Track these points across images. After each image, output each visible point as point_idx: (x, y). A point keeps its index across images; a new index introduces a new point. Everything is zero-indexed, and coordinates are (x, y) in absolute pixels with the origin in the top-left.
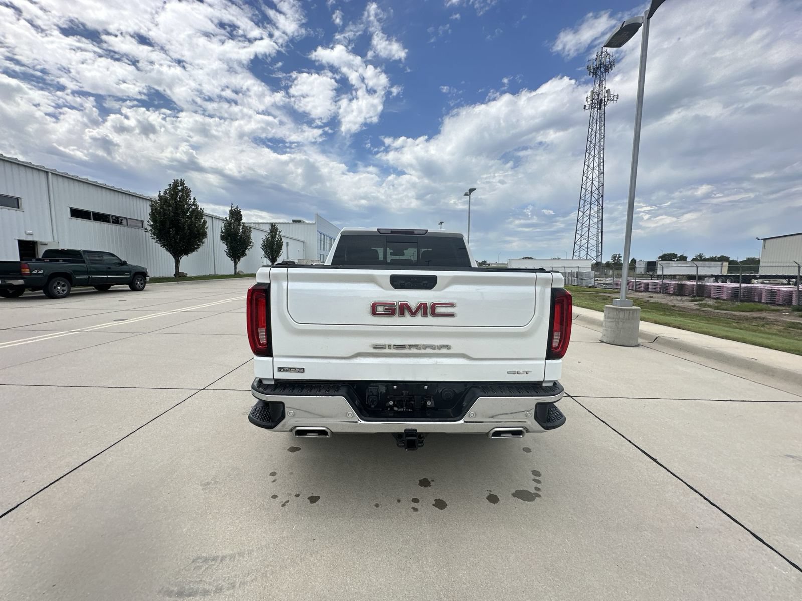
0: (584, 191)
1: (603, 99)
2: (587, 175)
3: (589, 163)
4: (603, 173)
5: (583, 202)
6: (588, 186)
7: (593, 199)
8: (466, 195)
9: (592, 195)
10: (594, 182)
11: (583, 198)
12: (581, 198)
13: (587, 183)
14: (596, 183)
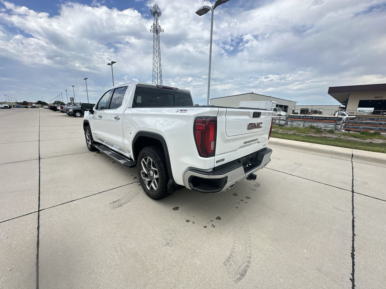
0: (154, 72)
1: (158, 29)
2: (155, 65)
3: (155, 59)
4: (161, 65)
5: (154, 77)
6: (156, 70)
7: (158, 77)
8: (109, 64)
9: (157, 75)
10: (158, 69)
11: (154, 76)
12: (153, 76)
13: (155, 69)
14: (159, 69)
